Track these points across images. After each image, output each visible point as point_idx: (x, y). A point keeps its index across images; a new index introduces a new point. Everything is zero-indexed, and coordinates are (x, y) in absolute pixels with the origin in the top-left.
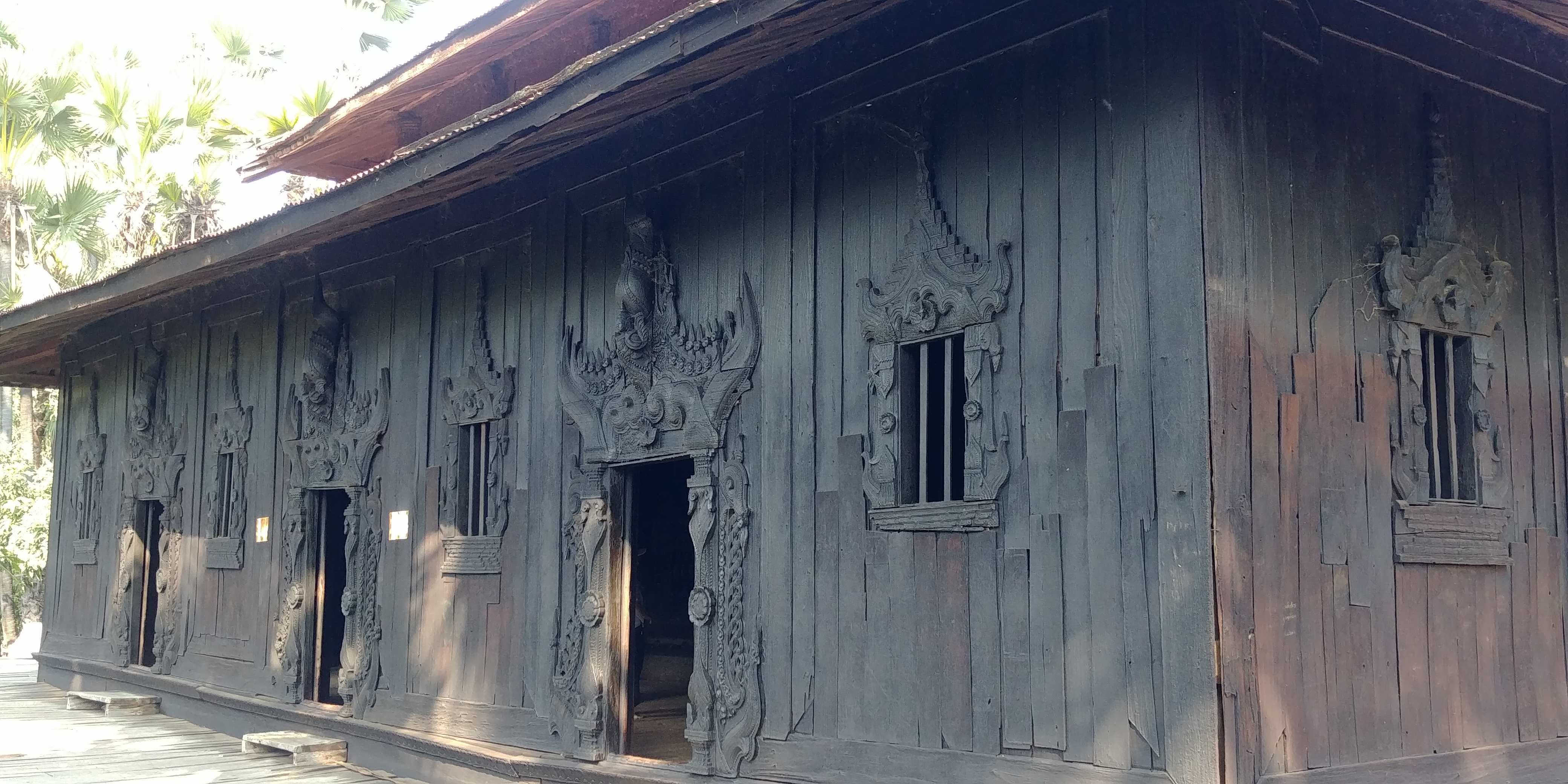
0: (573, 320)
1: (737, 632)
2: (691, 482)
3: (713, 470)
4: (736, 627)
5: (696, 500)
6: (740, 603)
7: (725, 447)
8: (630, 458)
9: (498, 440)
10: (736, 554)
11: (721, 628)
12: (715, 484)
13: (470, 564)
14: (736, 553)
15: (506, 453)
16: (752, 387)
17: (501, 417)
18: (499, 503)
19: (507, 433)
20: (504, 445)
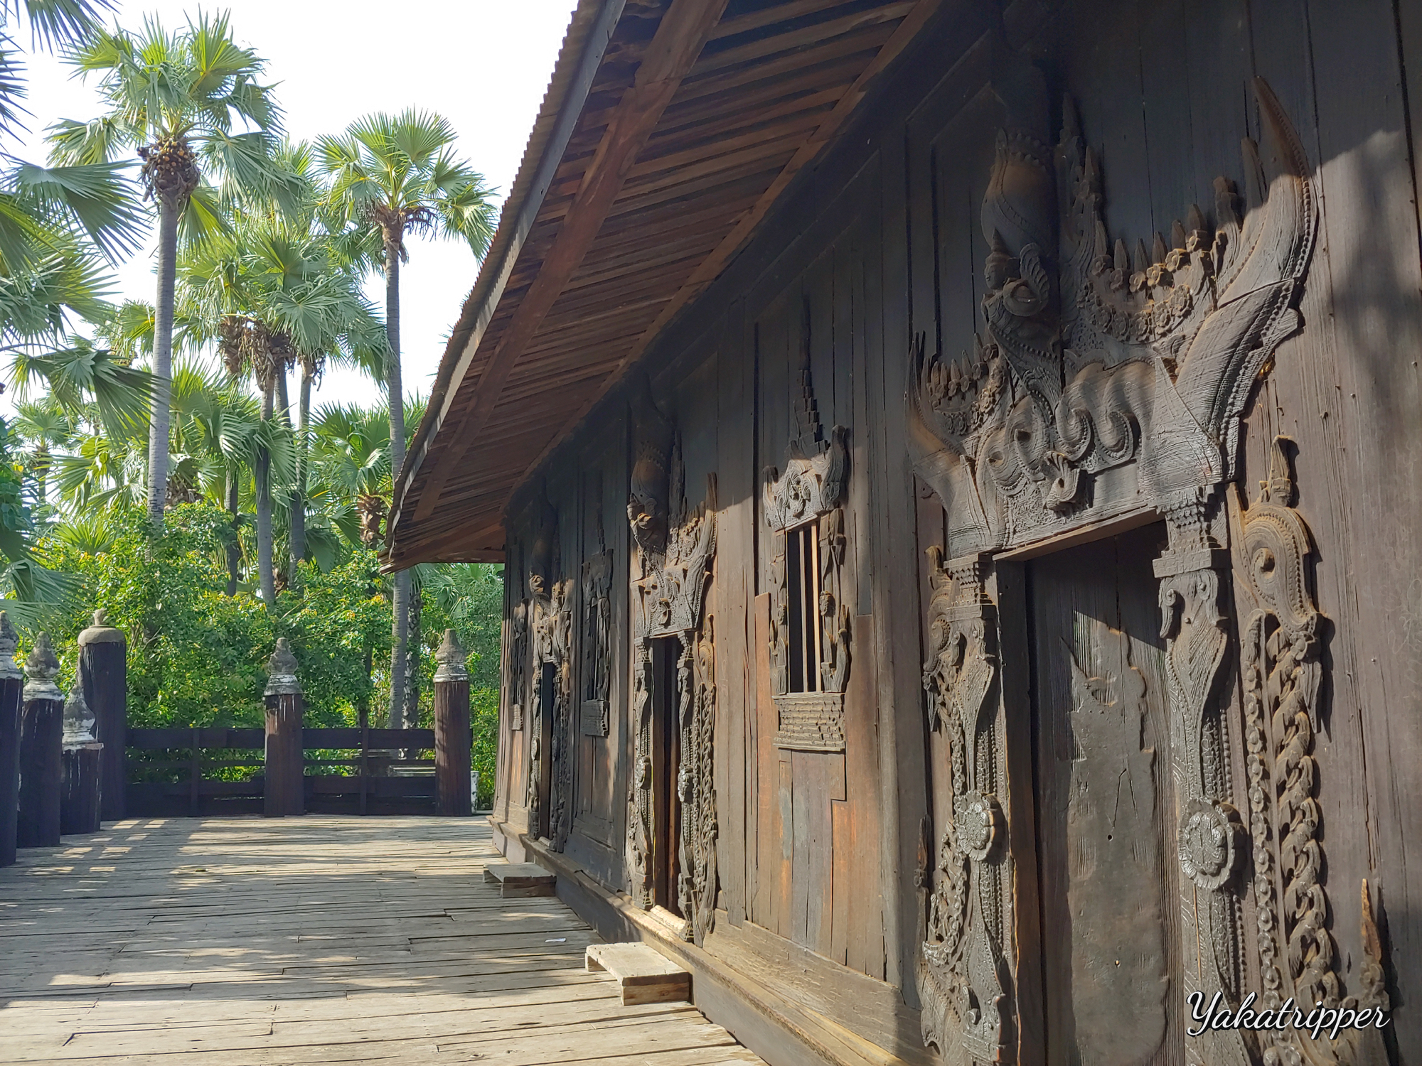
0: (924, 323)
1: (1310, 915)
2: (1160, 567)
3: (1213, 534)
4: (1305, 902)
5: (1179, 606)
6: (1312, 844)
7: (1240, 479)
8: (1032, 538)
9: (831, 543)
10: (1290, 724)
11: (1263, 900)
12: (1222, 562)
13: (806, 735)
14: (1292, 722)
15: (842, 561)
16: (1301, 322)
17: (832, 508)
18: (837, 638)
19: (841, 530)
20: (839, 548)
